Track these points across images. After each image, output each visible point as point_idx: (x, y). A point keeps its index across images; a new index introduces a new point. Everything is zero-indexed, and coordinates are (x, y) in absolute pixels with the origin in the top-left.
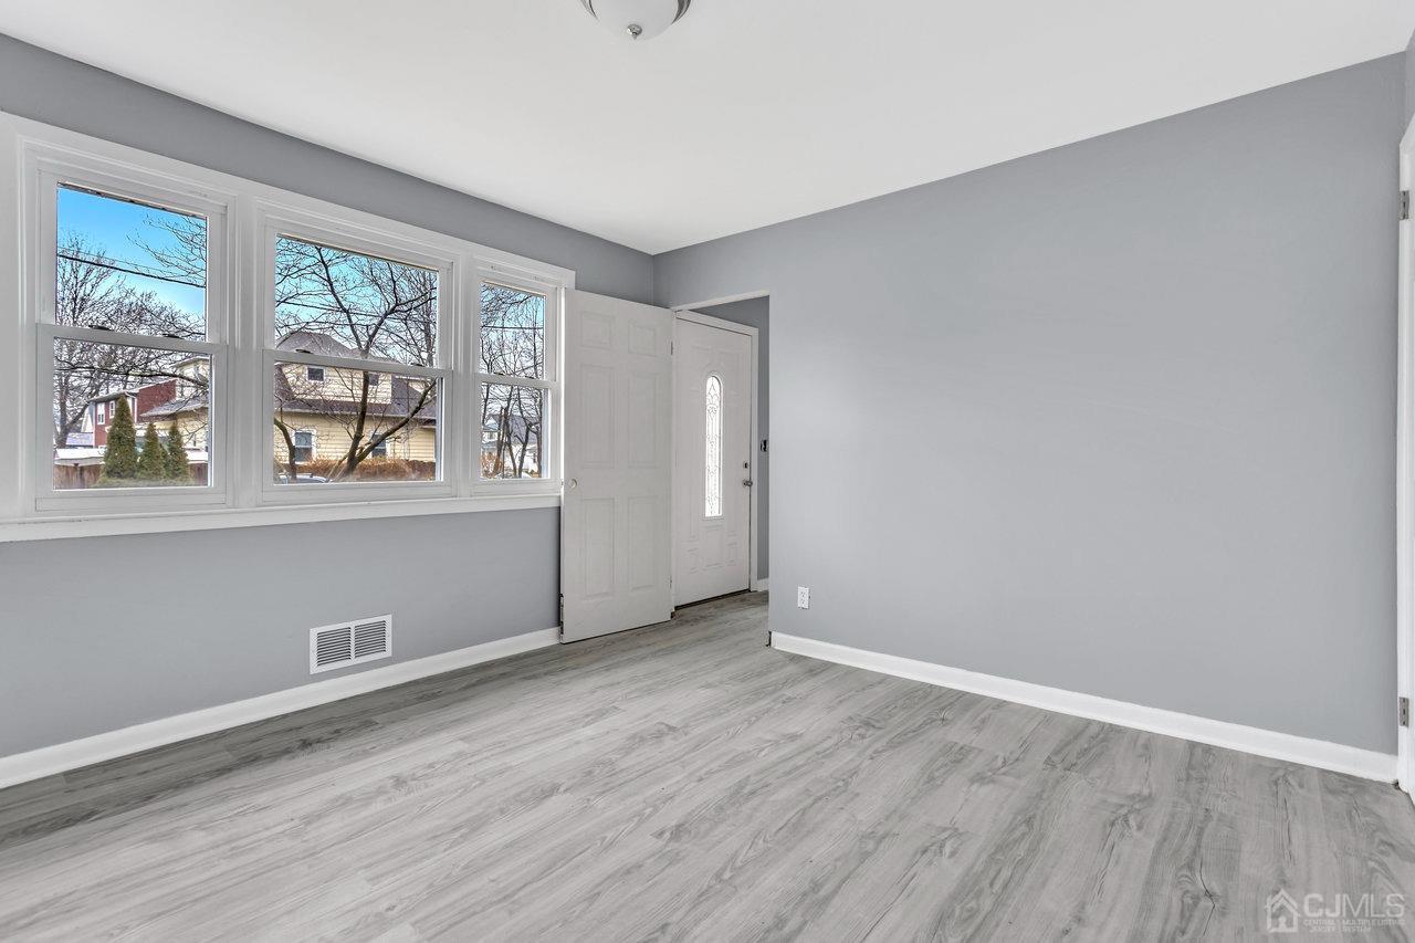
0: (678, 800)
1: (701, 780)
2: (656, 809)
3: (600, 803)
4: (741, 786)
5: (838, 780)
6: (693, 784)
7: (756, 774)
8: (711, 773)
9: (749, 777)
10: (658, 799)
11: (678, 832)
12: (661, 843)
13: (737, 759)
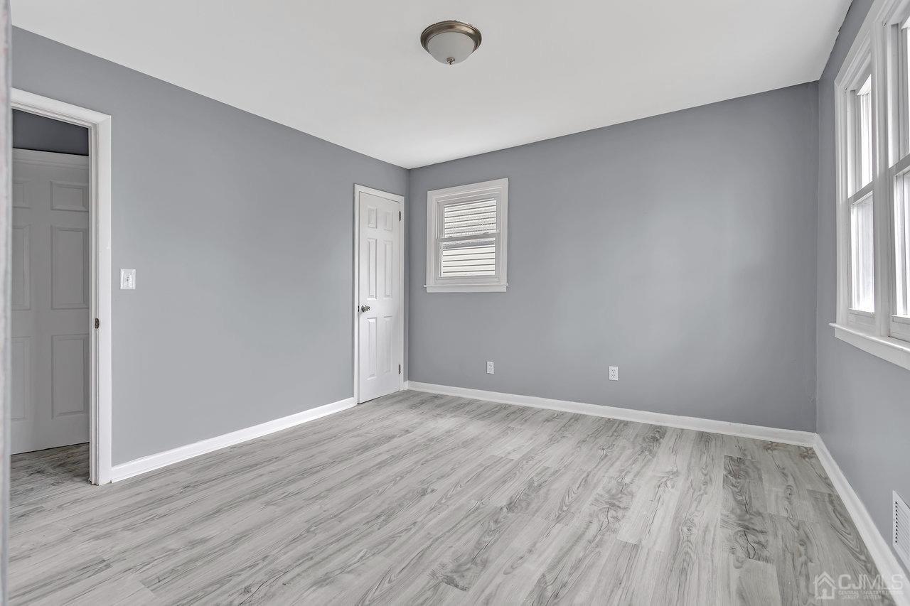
0: (428, 508)
1: (415, 523)
2: (439, 502)
3: (474, 503)
4: (386, 521)
5: (313, 532)
6: (419, 519)
7: (372, 531)
8: (408, 530)
9: (379, 529)
10: (439, 508)
11: (424, 493)
12: (432, 487)
13: (386, 545)
